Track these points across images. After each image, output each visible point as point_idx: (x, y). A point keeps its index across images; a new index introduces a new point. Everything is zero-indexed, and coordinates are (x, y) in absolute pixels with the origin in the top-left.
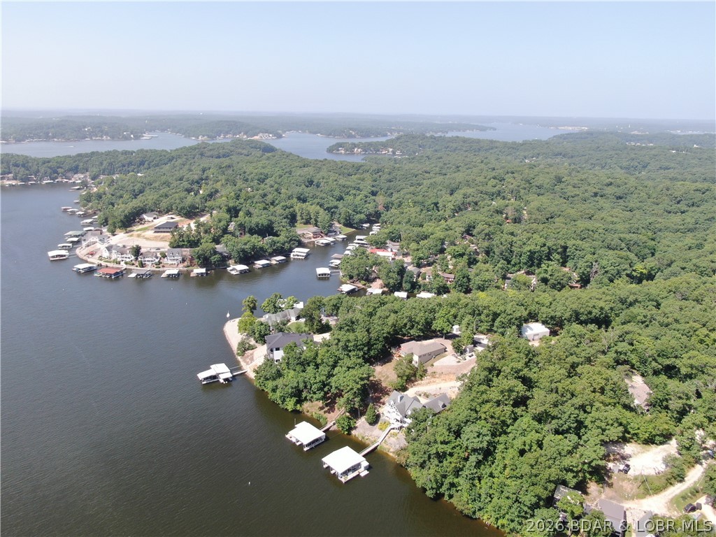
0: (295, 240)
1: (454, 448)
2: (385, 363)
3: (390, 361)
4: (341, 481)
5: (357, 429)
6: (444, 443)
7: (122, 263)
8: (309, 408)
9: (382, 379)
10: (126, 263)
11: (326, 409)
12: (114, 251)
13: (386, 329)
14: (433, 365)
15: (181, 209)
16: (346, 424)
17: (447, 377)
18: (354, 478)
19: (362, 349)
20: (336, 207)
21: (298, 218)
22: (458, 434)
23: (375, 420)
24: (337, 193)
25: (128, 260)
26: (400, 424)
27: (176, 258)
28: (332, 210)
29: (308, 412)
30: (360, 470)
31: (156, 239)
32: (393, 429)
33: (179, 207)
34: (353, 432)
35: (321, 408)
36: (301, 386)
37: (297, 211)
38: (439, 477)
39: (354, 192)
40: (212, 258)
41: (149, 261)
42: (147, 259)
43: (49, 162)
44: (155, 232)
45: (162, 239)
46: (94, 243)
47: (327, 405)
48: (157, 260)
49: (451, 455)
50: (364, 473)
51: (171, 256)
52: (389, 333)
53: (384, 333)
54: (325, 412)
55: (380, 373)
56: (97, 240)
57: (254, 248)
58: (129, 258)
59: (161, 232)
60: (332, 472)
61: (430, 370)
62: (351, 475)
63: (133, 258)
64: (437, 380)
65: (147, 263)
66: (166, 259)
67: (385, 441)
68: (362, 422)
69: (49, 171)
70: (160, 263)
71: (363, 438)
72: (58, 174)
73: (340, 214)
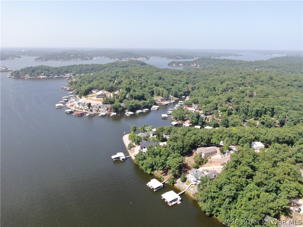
0: (153, 102)
1: (219, 195)
2: (190, 156)
3: (192, 155)
4: (169, 205)
5: (177, 184)
6: (214, 192)
7: (84, 110)
8: (156, 173)
9: (188, 163)
10: (85, 110)
12: (80, 105)
13: (191, 142)
14: (211, 158)
16: (172, 181)
17: (217, 164)
18: (175, 204)
19: (180, 150)
20: (171, 89)
21: (155, 93)
22: (221, 189)
23: (184, 180)
24: (171, 83)
25: (86, 109)
26: (195, 183)
27: (104, 108)
28: (169, 90)
29: (156, 175)
30: (177, 201)
31: (97, 100)
32: (192, 184)
33: (107, 87)
34: (175, 185)
36: (154, 164)
37: (154, 90)
38: (211, 207)
39: (179, 82)
40: (119, 109)
42: (93, 108)
43: (57, 69)
44: (97, 97)
45: (99, 100)
46: (73, 101)
47: (164, 172)
48: (97, 109)
49: (217, 198)
50: (179, 202)
51: (102, 108)
52: (192, 143)
53: (190, 143)
54: (163, 175)
55: (187, 160)
56: (74, 100)
57: (136, 105)
58: (86, 108)
59: (99, 97)
60: (165, 201)
61: (209, 160)
62: (173, 203)
63: (88, 108)
64: (212, 165)
65: (93, 110)
66: (100, 109)
67: (189, 189)
68: (179, 181)
69: (57, 72)
70: (98, 110)
71: (179, 187)
72: (60, 73)
73: (172, 92)
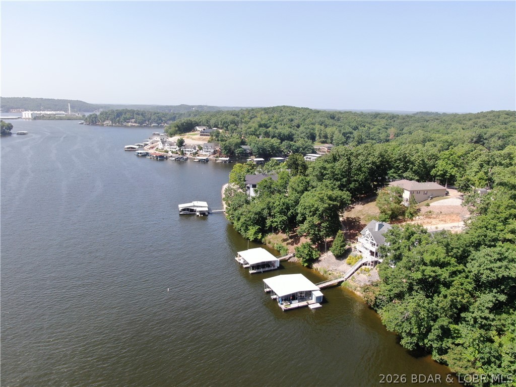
0: (310, 149)
2: (368, 202)
3: (374, 200)
4: (281, 308)
5: (320, 263)
7: (170, 152)
8: (271, 240)
9: (362, 217)
10: (172, 152)
11: (290, 241)
12: (166, 144)
13: (371, 159)
14: (428, 205)
15: (224, 123)
16: (306, 252)
17: (447, 218)
18: (298, 308)
19: (340, 180)
20: (351, 133)
21: (317, 138)
23: (343, 255)
24: (354, 124)
25: (174, 150)
26: (374, 259)
27: (209, 150)
28: (348, 135)
29: (269, 243)
30: (310, 302)
31: (199, 139)
32: (364, 264)
33: (223, 121)
34: (315, 266)
35: (285, 240)
36: (265, 212)
37: (316, 131)
39: (369, 125)
40: (236, 150)
41: (188, 151)
42: (187, 150)
43: (158, 114)
44: (201, 135)
45: (204, 140)
46: (157, 141)
47: (291, 237)
48: (194, 151)
50: (314, 305)
51: (205, 149)
52: (374, 163)
53: (368, 164)
54: (288, 244)
55: (360, 211)
56: (159, 140)
57: (272, 147)
58: (175, 149)
59: (205, 135)
60: (273, 297)
61: (424, 209)
62: (295, 304)
63: (178, 148)
64: (434, 221)
65: (186, 152)
66: (201, 151)
67: (353, 278)
68: (328, 257)
69: (157, 118)
70: (196, 153)
71: (326, 272)
72: (162, 121)
73: (354, 138)
